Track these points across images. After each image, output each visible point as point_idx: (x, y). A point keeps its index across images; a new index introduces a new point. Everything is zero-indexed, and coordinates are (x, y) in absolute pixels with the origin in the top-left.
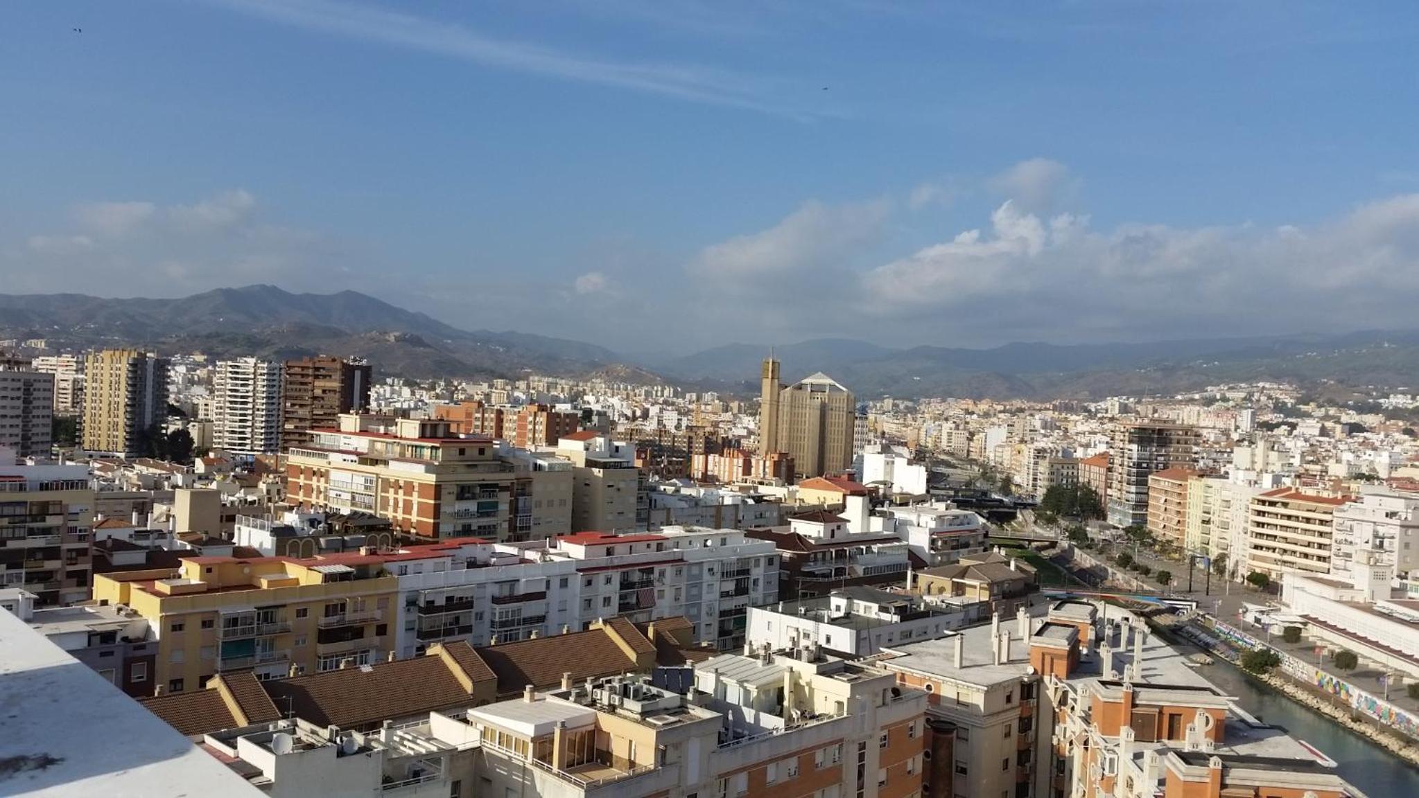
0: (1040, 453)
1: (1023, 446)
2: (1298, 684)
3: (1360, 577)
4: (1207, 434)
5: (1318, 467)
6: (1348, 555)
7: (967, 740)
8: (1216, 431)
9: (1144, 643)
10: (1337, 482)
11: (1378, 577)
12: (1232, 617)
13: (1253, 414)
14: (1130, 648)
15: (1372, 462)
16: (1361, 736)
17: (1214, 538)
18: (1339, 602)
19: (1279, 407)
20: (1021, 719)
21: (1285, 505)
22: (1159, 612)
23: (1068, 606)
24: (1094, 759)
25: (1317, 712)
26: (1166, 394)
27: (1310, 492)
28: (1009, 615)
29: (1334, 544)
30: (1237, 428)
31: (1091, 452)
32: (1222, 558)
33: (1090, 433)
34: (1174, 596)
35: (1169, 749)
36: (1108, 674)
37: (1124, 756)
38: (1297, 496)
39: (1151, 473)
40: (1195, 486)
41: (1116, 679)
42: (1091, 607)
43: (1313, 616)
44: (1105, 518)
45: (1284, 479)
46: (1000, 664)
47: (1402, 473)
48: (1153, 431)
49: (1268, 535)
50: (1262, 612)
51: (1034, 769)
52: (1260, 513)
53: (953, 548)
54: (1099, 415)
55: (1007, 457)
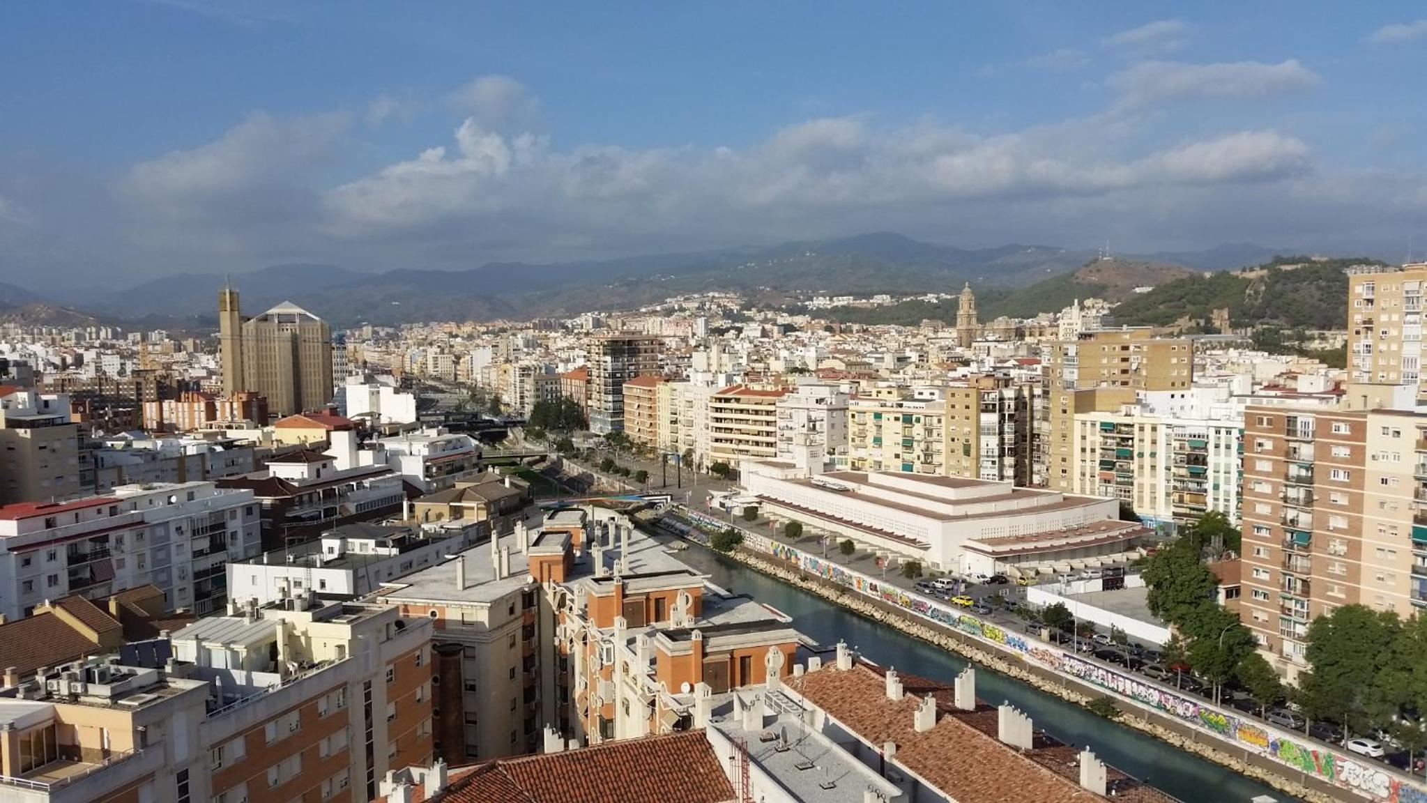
0: (525, 371)
1: (508, 366)
2: (759, 556)
3: (799, 456)
4: (672, 343)
5: (762, 365)
6: (790, 439)
7: (474, 658)
8: (677, 339)
9: (629, 538)
10: (778, 376)
11: (813, 455)
12: (700, 504)
13: (707, 322)
14: (617, 544)
15: (803, 357)
16: (809, 592)
17: (681, 436)
18: (786, 480)
19: (728, 314)
20: (524, 627)
21: (738, 400)
22: (639, 509)
23: (560, 514)
24: (593, 652)
25: (774, 578)
26: (631, 308)
27: (756, 387)
28: (507, 530)
29: (778, 431)
30: (694, 334)
31: (571, 367)
32: (690, 452)
33: (569, 348)
34: (651, 492)
35: (658, 631)
36: (600, 571)
37: (619, 644)
38: (747, 391)
39: (624, 382)
40: (663, 390)
41: (607, 575)
42: (581, 512)
43: (766, 495)
44: (588, 428)
45: (735, 378)
46: (501, 579)
47: (826, 364)
48: (624, 342)
49: (726, 429)
50: (725, 497)
51: (539, 673)
52: (718, 410)
53: (448, 473)
54: (576, 331)
55: (494, 377)
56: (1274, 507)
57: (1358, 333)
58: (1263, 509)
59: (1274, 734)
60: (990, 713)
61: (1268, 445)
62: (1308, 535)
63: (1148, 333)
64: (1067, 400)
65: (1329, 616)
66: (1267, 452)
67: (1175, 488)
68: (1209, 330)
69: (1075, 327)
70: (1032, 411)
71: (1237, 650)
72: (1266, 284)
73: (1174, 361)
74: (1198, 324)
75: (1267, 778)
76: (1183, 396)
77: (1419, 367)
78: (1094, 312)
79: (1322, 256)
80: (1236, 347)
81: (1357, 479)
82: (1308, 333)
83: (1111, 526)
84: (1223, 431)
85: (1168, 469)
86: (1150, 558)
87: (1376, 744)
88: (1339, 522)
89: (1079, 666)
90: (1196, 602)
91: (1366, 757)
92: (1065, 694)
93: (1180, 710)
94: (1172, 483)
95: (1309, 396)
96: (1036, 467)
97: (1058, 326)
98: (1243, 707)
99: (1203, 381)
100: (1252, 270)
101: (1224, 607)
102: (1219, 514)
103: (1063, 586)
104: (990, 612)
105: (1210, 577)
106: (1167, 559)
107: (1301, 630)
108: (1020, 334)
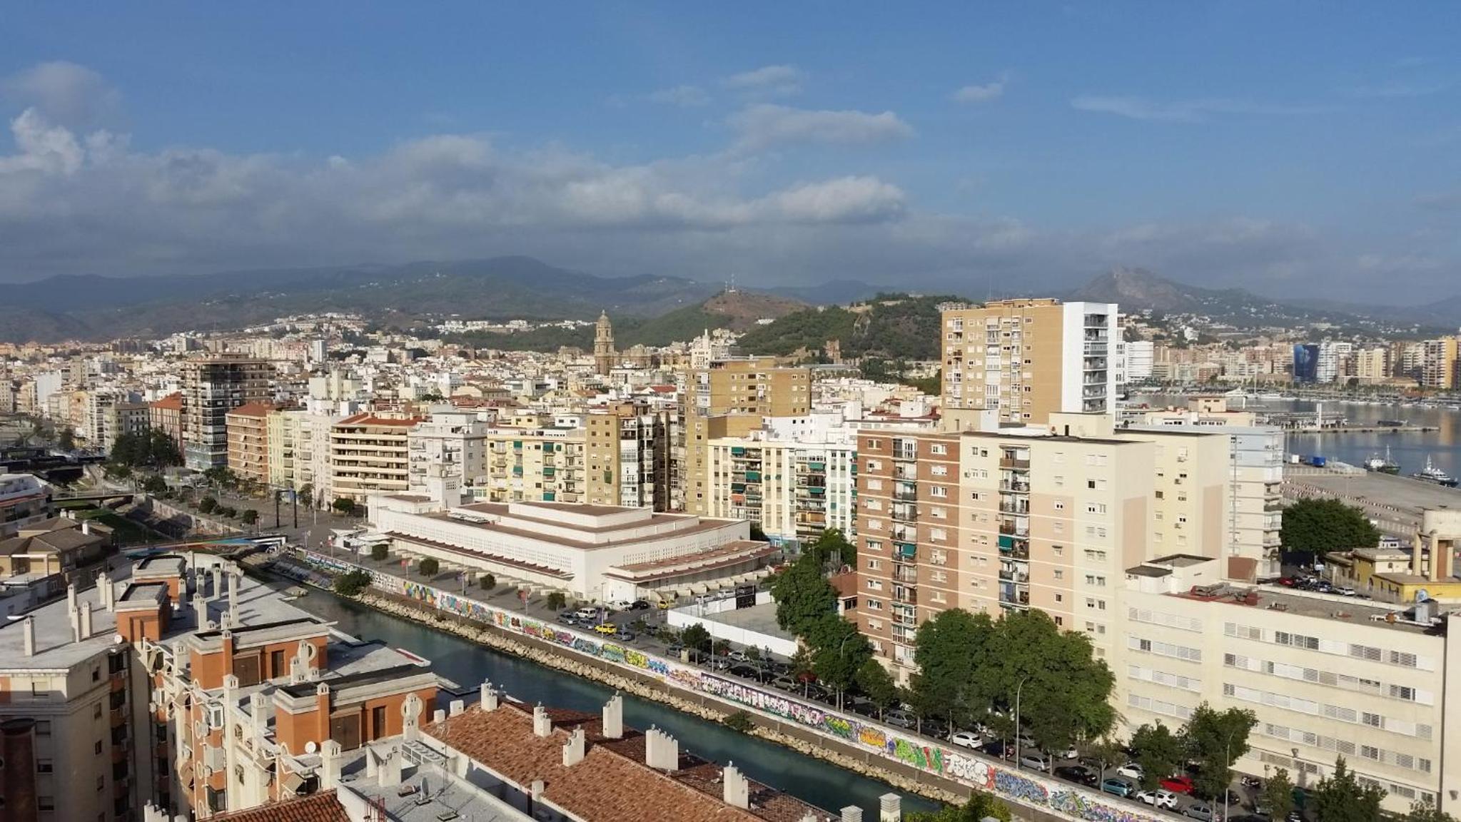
0: (104, 400)
1: (83, 393)
2: (391, 597)
3: (434, 488)
4: (284, 368)
5: (389, 392)
6: (424, 471)
7: (49, 733)
8: (290, 363)
9: (238, 586)
10: (408, 404)
11: (451, 487)
12: (322, 545)
13: (324, 345)
14: (224, 594)
15: (436, 384)
16: (446, 633)
17: (297, 471)
18: (420, 515)
19: (348, 337)
20: (112, 695)
21: (363, 430)
22: (248, 553)
23: (154, 562)
24: (198, 717)
25: (408, 620)
26: (234, 328)
27: (385, 415)
28: (87, 584)
29: (410, 462)
30: (310, 359)
31: (161, 394)
32: (308, 488)
33: (158, 373)
34: (262, 534)
35: (276, 687)
36: (204, 625)
37: (230, 705)
38: (374, 420)
39: (227, 410)
40: (275, 421)
41: (214, 629)
42: (180, 560)
43: (396, 531)
44: (183, 464)
45: (360, 406)
46: (81, 640)
47: (461, 391)
48: (226, 366)
49: (350, 461)
50: (350, 536)
51: (132, 745)
52: (340, 441)
53: (8, 520)
54: (166, 354)
55: (64, 406)
56: (885, 523)
57: (950, 363)
58: (875, 525)
59: (891, 734)
60: (637, 739)
61: (878, 466)
62: (913, 547)
63: (772, 362)
64: (699, 426)
65: (933, 620)
66: (877, 472)
67: (798, 508)
68: (823, 360)
69: (706, 356)
70: (669, 437)
71: (857, 658)
72: (871, 318)
73: (795, 388)
74: (814, 354)
75: (886, 777)
76: (803, 422)
77: (999, 394)
78: (722, 341)
79: (917, 293)
80: (847, 376)
81: (953, 494)
82: (907, 363)
83: (742, 547)
84: (838, 454)
85: (792, 490)
86: (778, 575)
87: (976, 736)
88: (939, 535)
89: (717, 684)
90: (819, 614)
91: (968, 748)
92: (703, 712)
93: (808, 719)
94: (796, 503)
95: (911, 420)
96: (674, 492)
97: (690, 355)
98: (863, 711)
99: (819, 407)
100: (859, 305)
101: (844, 617)
102: (836, 530)
103: (701, 607)
104: (633, 637)
105: (832, 590)
106: (793, 575)
107: (910, 635)
108: (656, 362)
